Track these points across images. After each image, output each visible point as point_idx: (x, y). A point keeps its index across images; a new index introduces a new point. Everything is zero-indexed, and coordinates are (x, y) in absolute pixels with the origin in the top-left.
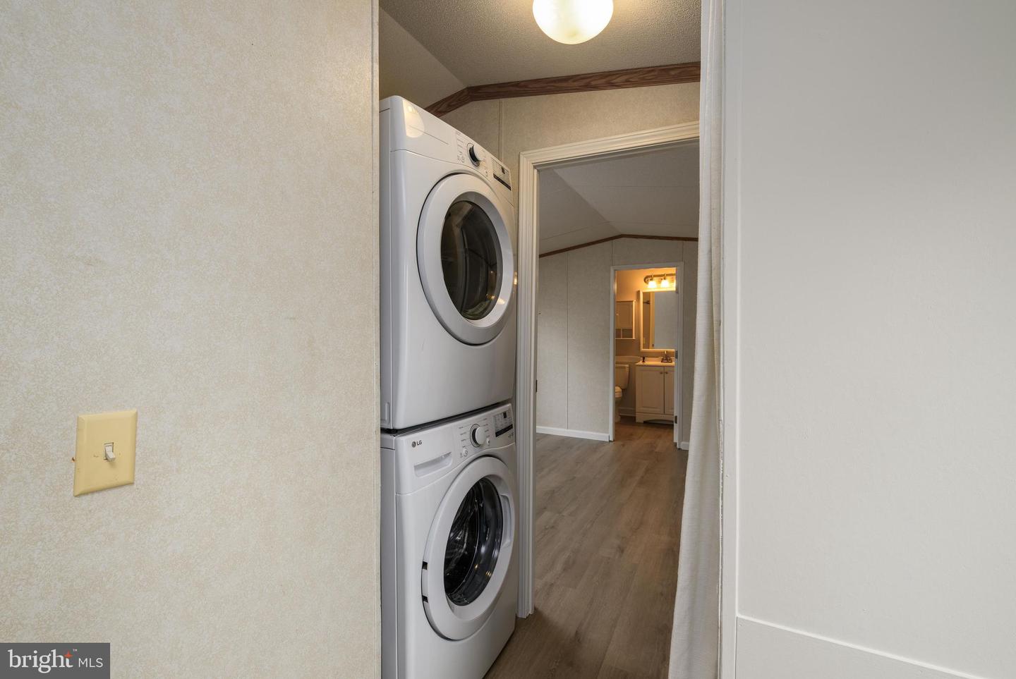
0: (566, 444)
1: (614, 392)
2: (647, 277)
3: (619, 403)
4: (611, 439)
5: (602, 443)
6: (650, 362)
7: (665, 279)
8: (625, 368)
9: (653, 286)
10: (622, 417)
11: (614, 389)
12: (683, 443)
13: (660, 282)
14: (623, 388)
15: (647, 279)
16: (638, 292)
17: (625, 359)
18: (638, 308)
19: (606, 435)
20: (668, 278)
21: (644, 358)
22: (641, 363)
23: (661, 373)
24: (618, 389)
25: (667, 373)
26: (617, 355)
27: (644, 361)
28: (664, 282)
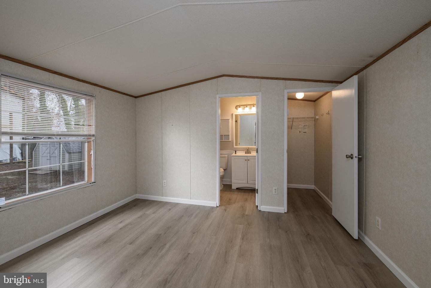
0: (189, 210)
1: (220, 172)
2: (237, 106)
3: (222, 178)
4: (218, 205)
5: (212, 208)
6: (239, 153)
7: (247, 107)
8: (225, 157)
9: (240, 111)
10: (224, 185)
11: (219, 170)
12: (262, 207)
13: (244, 109)
14: (225, 169)
15: (237, 107)
16: (232, 114)
17: (224, 152)
18: (232, 123)
19: (214, 202)
20: (248, 106)
21: (236, 151)
22: (234, 154)
23: (246, 160)
24: (222, 170)
25: (249, 160)
26: (221, 150)
27: (236, 153)
28: (246, 108)
